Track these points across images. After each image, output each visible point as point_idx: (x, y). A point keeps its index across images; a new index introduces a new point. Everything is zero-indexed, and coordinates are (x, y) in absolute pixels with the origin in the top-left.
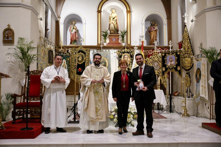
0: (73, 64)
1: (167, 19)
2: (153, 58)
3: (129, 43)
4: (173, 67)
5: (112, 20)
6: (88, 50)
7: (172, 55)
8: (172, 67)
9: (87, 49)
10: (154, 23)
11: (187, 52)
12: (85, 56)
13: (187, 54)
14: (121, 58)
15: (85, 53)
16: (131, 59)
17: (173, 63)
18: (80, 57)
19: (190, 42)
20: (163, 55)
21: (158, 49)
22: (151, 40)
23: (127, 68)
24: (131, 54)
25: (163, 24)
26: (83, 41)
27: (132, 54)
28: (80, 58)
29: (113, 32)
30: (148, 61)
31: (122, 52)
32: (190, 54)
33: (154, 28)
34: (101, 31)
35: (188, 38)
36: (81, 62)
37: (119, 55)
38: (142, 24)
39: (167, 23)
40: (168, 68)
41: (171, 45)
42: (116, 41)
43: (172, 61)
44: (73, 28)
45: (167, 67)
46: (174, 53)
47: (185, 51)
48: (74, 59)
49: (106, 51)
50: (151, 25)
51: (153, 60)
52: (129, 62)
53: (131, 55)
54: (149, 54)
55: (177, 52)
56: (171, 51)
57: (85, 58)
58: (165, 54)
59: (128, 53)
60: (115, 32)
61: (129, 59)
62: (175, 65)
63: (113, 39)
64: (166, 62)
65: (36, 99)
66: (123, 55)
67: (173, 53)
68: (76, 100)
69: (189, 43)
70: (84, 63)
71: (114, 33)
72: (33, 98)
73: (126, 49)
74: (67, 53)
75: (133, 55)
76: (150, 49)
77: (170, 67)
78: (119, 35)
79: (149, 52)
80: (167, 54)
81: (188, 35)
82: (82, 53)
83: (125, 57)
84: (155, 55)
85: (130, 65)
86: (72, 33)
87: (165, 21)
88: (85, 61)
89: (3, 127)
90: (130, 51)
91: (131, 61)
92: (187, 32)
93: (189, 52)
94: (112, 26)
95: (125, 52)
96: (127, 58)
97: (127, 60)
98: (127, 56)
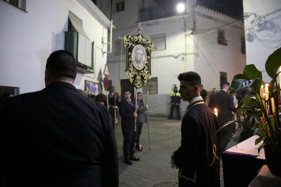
14: (131, 52)
16: (148, 58)
23: (141, 76)
24: (147, 49)
27: (149, 50)
31: (134, 41)
37: (128, 45)
52: (144, 64)
53: (147, 51)
59: (143, 45)
61: (144, 58)
73: (140, 37)
75: (151, 51)
83: (139, 51)
90: (147, 42)
91: (146, 62)
95: (139, 42)
96: (141, 55)
97: (141, 58)
98: (142, 50)
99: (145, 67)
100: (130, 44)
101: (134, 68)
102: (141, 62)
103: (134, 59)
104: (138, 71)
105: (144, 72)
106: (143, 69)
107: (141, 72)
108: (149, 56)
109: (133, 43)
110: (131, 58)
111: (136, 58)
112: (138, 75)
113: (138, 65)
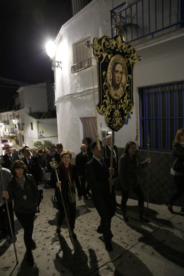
14: (107, 71)
16: (129, 78)
23: (120, 110)
24: (129, 61)
27: (131, 63)
31: (110, 48)
37: (102, 56)
52: (124, 88)
53: (128, 65)
59: (124, 54)
61: (124, 79)
66: (112, 60)
75: (133, 66)
85: (125, 98)
90: (129, 49)
91: (127, 85)
95: (117, 50)
96: (121, 73)
97: (120, 79)
98: (121, 65)
99: (125, 95)
100: (104, 55)
101: (111, 98)
102: (120, 85)
103: (111, 83)
104: (116, 102)
105: (124, 103)
106: (123, 98)
107: (120, 104)
108: (131, 74)
109: (109, 53)
110: (106, 81)
111: (113, 80)
112: (117, 109)
113: (116, 92)
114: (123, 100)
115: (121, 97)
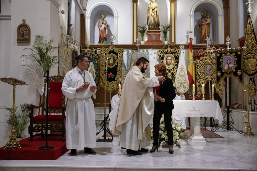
0: (102, 68)
1: (223, 8)
2: (204, 60)
3: (173, 41)
4: (231, 71)
5: (151, 12)
6: (121, 50)
7: (230, 55)
8: (229, 71)
9: (119, 49)
10: (205, 14)
11: (250, 51)
12: (118, 57)
13: (251, 53)
14: (163, 60)
15: (117, 55)
16: (176, 61)
17: (231, 66)
18: (111, 59)
19: (255, 37)
20: (218, 55)
21: (212, 47)
22: (202, 36)
23: (171, 73)
24: (175, 55)
25: (218, 15)
26: (114, 39)
28: (110, 61)
29: (152, 27)
30: (198, 63)
31: (164, 52)
32: (254, 54)
33: (206, 21)
34: (137, 26)
35: (252, 32)
36: (112, 65)
37: (161, 56)
38: (190, 16)
39: (223, 14)
40: (225, 73)
41: (228, 42)
42: (156, 38)
43: (230, 63)
44: (103, 23)
45: (223, 71)
46: (234, 53)
47: (249, 50)
48: (104, 62)
49: (144, 52)
50: (201, 17)
51: (205, 62)
52: (173, 65)
53: (175, 56)
54: (199, 55)
55: (238, 52)
56: (229, 50)
57: (117, 61)
58: (221, 54)
59: (172, 53)
60: (156, 27)
61: (173, 62)
62: (234, 68)
63: (153, 36)
64: (222, 65)
65: (57, 111)
66: (166, 56)
67: (231, 53)
68: (106, 114)
69: (254, 39)
70: (116, 66)
71: (154, 29)
72: (54, 111)
73: (169, 49)
74: (95, 55)
75: (178, 56)
76: (201, 49)
77: (228, 71)
78: (160, 31)
79: (199, 51)
80: (223, 54)
81: (252, 28)
82: (113, 53)
83: (168, 58)
84: (207, 55)
85: (175, 68)
86: (101, 29)
87: (221, 11)
88: (117, 64)
89: (18, 145)
90: (175, 51)
91: (175, 64)
92: (251, 25)
93: (254, 51)
94: (151, 18)
95: (168, 52)
96: (171, 60)
97: (170, 62)
98: (171, 57)
99: (174, 67)
100: (162, 55)
102: (171, 64)
103: (165, 64)
104: (169, 70)
106: (173, 69)
108: (177, 59)
109: (164, 54)
112: (170, 73)
113: (169, 66)
114: (173, 70)
115: (172, 68)
